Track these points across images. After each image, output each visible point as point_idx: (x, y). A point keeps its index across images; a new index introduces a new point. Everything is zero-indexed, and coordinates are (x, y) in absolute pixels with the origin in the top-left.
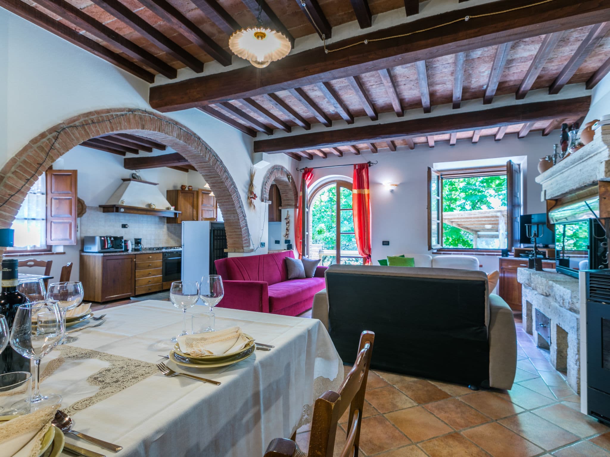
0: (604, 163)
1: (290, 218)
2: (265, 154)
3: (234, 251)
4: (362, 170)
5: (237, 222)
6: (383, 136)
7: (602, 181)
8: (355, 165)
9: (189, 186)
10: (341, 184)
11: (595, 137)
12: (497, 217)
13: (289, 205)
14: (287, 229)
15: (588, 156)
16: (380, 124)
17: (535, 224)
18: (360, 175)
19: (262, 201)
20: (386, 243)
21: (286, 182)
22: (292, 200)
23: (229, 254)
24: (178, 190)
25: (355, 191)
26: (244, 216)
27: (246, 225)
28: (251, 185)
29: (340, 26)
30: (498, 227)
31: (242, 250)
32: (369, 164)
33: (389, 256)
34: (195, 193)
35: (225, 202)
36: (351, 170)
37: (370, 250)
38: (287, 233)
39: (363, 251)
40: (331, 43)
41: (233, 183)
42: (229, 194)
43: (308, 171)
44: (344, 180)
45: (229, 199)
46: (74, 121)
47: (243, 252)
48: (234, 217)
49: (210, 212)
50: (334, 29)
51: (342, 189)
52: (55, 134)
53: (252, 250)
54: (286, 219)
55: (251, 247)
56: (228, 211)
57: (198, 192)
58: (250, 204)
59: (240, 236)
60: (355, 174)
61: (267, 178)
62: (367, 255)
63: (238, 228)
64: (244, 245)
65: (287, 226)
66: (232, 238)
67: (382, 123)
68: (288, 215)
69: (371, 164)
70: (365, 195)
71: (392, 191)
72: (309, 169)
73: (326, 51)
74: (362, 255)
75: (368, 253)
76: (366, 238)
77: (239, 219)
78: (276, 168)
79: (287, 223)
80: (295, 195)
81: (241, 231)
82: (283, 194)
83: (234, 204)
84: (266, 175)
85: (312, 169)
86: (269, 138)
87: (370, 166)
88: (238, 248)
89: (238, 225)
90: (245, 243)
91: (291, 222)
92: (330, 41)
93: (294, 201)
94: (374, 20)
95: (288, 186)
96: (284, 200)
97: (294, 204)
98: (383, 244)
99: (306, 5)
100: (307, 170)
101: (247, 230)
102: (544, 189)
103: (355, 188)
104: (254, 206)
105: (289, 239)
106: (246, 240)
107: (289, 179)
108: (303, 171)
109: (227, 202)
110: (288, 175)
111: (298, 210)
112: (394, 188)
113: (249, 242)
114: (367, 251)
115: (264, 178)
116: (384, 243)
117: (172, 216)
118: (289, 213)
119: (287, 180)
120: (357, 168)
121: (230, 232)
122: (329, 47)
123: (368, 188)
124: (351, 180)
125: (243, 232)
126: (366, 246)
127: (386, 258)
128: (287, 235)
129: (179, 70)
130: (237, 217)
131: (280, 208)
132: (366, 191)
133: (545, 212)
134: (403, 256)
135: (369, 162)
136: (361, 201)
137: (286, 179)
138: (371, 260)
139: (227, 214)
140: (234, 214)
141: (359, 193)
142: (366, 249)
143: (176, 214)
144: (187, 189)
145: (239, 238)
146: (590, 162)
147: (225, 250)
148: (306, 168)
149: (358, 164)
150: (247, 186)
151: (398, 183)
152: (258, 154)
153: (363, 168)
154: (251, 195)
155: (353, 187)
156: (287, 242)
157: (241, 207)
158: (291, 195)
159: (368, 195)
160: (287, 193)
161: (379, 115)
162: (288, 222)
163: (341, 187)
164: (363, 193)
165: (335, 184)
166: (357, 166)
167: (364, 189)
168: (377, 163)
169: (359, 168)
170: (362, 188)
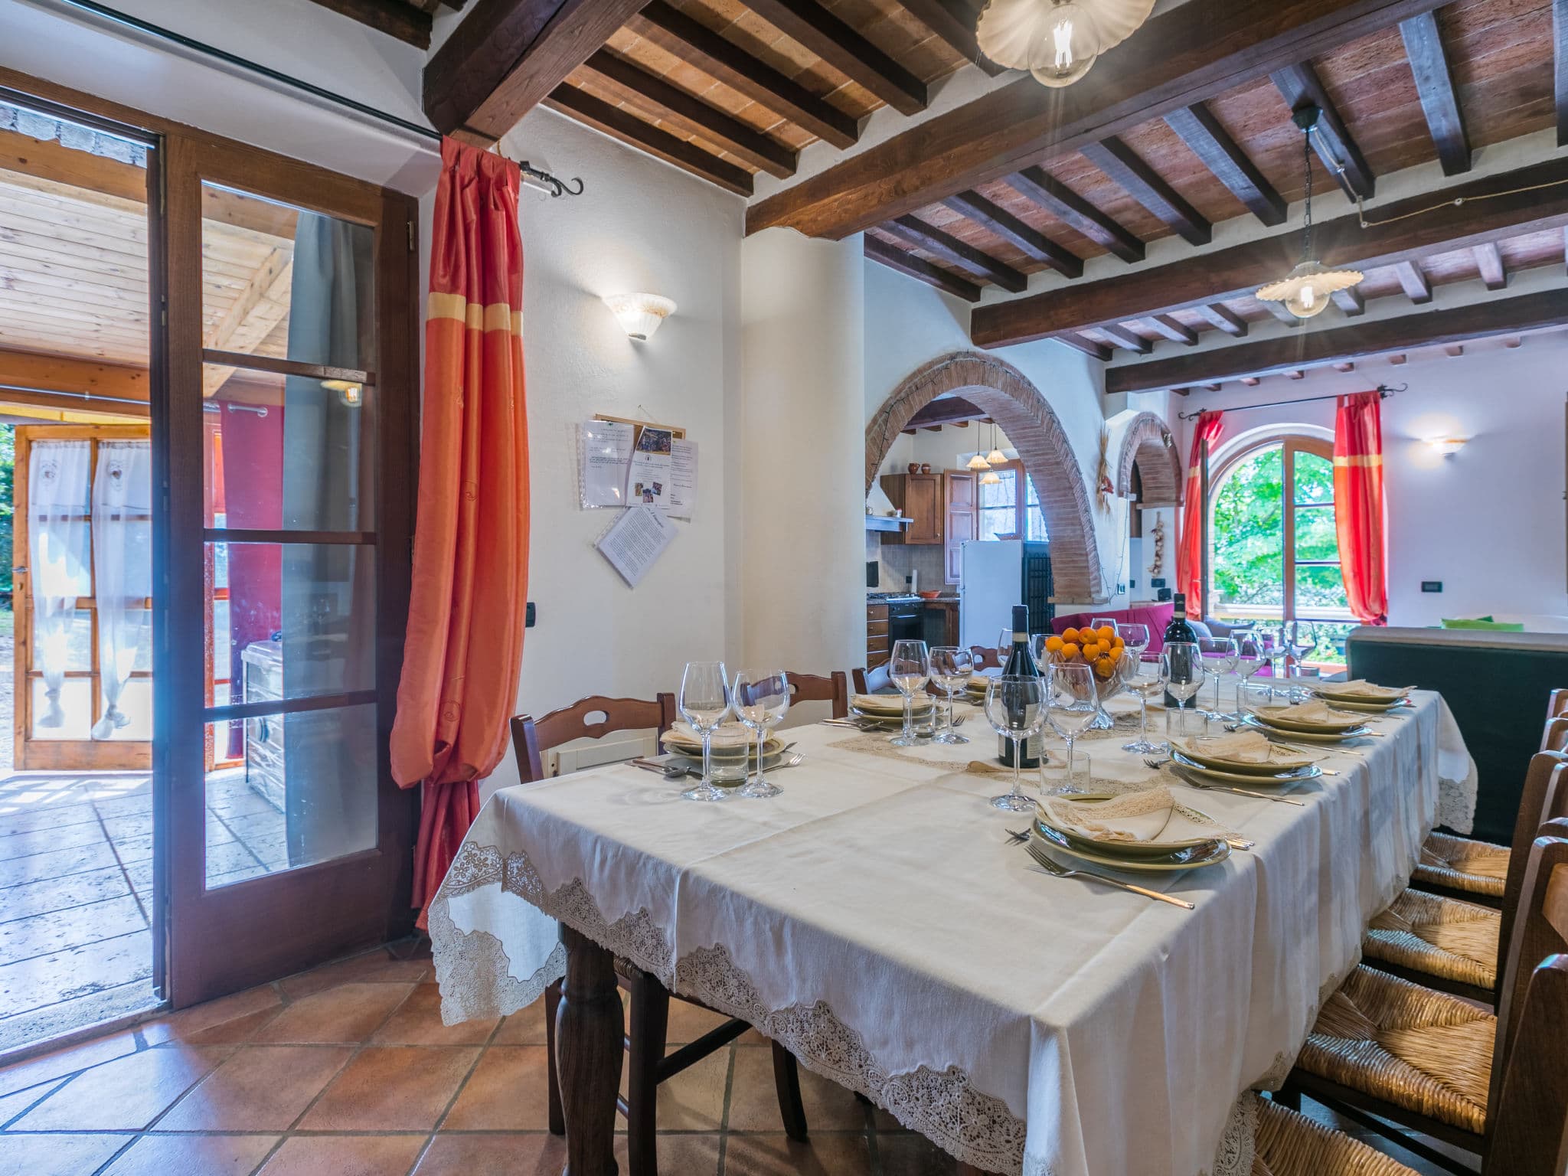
1: (1164, 530)
2: (1131, 395)
3: (1070, 600)
4: (1362, 408)
5: (1078, 542)
6: (1446, 337)
8: (1340, 399)
9: (924, 465)
10: (1293, 445)
13: (1161, 500)
14: (1157, 555)
16: (1437, 311)
18: (1355, 421)
19: (1121, 494)
20: (1432, 587)
21: (1158, 448)
22: (1168, 488)
23: (1057, 607)
24: (904, 476)
25: (1342, 461)
26: (1092, 529)
27: (1095, 549)
28: (1102, 462)
29: (1395, 173)
31: (1088, 600)
32: (1382, 392)
33: (1446, 618)
34: (938, 478)
35: (1056, 502)
36: (1331, 409)
37: (1383, 602)
38: (1158, 563)
39: (1365, 607)
40: (1374, 207)
41: (1075, 465)
42: (1068, 485)
43: (1211, 420)
44: (1304, 433)
45: (1065, 495)
46: (900, 391)
47: (1092, 603)
48: (1074, 531)
49: (966, 518)
50: (1380, 180)
51: (1298, 455)
52: (884, 415)
53: (1107, 601)
54: (1154, 531)
55: (1104, 594)
56: (1062, 519)
57: (943, 477)
58: (1101, 502)
59: (1084, 571)
60: (1339, 419)
61: (1127, 443)
62: (1376, 615)
63: (1081, 555)
64: (1093, 590)
65: (1158, 548)
66: (1066, 575)
67: (1441, 308)
68: (1158, 521)
69: (1387, 393)
70: (1370, 469)
71: (1450, 457)
72: (1212, 414)
73: (1364, 225)
74: (1361, 616)
75: (1378, 612)
76: (1372, 573)
77: (1083, 537)
78: (1146, 420)
79: (1157, 541)
80: (1176, 475)
81: (1087, 561)
82: (1147, 474)
83: (1076, 506)
84: (1126, 437)
85: (1220, 413)
86: (1144, 361)
87: (1383, 396)
88: (1079, 595)
89: (1079, 549)
90: (1094, 585)
91: (1166, 538)
92: (1370, 204)
93: (1175, 490)
94: (1477, 157)
95: (1161, 456)
96: (1149, 489)
97: (1174, 496)
98: (1424, 590)
99: (1345, 172)
100: (1208, 417)
101: (1097, 556)
103: (1342, 454)
104: (1109, 508)
105: (1161, 577)
106: (1095, 579)
107: (1165, 441)
108: (1196, 420)
109: (1061, 501)
110: (1164, 433)
111: (1182, 510)
112: (1455, 448)
113: (1099, 584)
114: (1376, 608)
115: (1123, 446)
116: (1427, 587)
117: (896, 528)
118: (1163, 518)
119: (1162, 443)
120: (1346, 404)
121: (1062, 562)
122: (1368, 215)
123: (1379, 451)
124: (1329, 434)
125: (1091, 563)
126: (1372, 595)
127: (1440, 624)
128: (1156, 566)
129: (1030, 277)
130: (1079, 532)
131: (1139, 507)
132: (1374, 460)
134: (1489, 619)
135: (1382, 389)
136: (1358, 484)
137: (1158, 441)
139: (1057, 525)
140: (1073, 524)
141: (1353, 464)
142: (1374, 601)
143: (903, 525)
144: (919, 471)
145: (1082, 574)
147: (1050, 600)
148: (1203, 410)
149: (1349, 395)
150: (1096, 467)
151: (1468, 436)
152: (1115, 397)
153: (1366, 404)
154: (1104, 484)
155: (1336, 450)
156: (1157, 583)
157: (1087, 510)
158: (1167, 476)
159: (1380, 468)
160: (1157, 473)
161: (1435, 289)
162: (1161, 539)
163: (1296, 453)
164: (1366, 466)
165: (1280, 446)
166: (1346, 398)
167: (1368, 453)
168: (1403, 387)
169: (1352, 403)
170: (1362, 453)
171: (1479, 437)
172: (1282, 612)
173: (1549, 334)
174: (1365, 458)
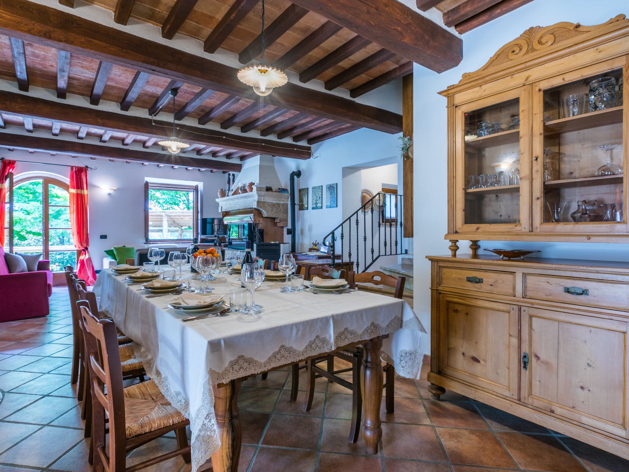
0: (256, 202)
4: (81, 172)
6: (131, 158)
7: (255, 209)
8: (72, 167)
10: (48, 181)
11: (253, 190)
12: (162, 216)
15: (249, 197)
16: (129, 149)
17: (209, 223)
18: (78, 177)
20: (104, 237)
25: (73, 191)
30: (162, 223)
32: (87, 168)
36: (68, 171)
37: (87, 243)
39: (81, 245)
43: (9, 163)
51: (51, 185)
60: (72, 175)
62: (85, 248)
67: (130, 149)
69: (90, 169)
70: (84, 195)
71: (109, 194)
72: (10, 161)
73: (153, 124)
74: (79, 248)
76: (84, 232)
85: (15, 161)
87: (88, 170)
98: (101, 238)
100: (8, 161)
102: (220, 206)
103: (73, 188)
108: (1, 162)
112: (111, 192)
114: (85, 245)
120: (74, 170)
123: (87, 189)
124: (67, 180)
126: (84, 240)
127: (112, 248)
132: (85, 192)
133: (222, 217)
134: (124, 246)
136: (80, 199)
138: (88, 252)
141: (78, 192)
142: (84, 243)
146: (249, 199)
148: (3, 158)
149: (76, 167)
151: (115, 188)
155: (70, 187)
159: (88, 195)
163: (49, 184)
164: (83, 193)
165: (41, 181)
166: (74, 168)
167: (83, 189)
168: (95, 168)
169: (77, 170)
170: (81, 189)
171: (118, 189)
172: (42, 249)
173: (139, 163)
174: (83, 191)
